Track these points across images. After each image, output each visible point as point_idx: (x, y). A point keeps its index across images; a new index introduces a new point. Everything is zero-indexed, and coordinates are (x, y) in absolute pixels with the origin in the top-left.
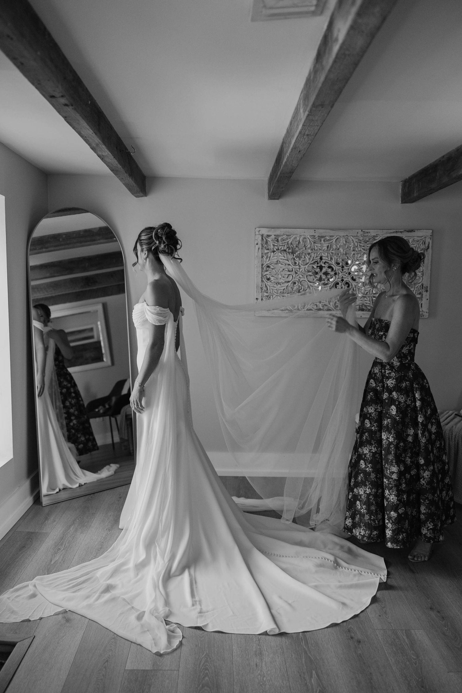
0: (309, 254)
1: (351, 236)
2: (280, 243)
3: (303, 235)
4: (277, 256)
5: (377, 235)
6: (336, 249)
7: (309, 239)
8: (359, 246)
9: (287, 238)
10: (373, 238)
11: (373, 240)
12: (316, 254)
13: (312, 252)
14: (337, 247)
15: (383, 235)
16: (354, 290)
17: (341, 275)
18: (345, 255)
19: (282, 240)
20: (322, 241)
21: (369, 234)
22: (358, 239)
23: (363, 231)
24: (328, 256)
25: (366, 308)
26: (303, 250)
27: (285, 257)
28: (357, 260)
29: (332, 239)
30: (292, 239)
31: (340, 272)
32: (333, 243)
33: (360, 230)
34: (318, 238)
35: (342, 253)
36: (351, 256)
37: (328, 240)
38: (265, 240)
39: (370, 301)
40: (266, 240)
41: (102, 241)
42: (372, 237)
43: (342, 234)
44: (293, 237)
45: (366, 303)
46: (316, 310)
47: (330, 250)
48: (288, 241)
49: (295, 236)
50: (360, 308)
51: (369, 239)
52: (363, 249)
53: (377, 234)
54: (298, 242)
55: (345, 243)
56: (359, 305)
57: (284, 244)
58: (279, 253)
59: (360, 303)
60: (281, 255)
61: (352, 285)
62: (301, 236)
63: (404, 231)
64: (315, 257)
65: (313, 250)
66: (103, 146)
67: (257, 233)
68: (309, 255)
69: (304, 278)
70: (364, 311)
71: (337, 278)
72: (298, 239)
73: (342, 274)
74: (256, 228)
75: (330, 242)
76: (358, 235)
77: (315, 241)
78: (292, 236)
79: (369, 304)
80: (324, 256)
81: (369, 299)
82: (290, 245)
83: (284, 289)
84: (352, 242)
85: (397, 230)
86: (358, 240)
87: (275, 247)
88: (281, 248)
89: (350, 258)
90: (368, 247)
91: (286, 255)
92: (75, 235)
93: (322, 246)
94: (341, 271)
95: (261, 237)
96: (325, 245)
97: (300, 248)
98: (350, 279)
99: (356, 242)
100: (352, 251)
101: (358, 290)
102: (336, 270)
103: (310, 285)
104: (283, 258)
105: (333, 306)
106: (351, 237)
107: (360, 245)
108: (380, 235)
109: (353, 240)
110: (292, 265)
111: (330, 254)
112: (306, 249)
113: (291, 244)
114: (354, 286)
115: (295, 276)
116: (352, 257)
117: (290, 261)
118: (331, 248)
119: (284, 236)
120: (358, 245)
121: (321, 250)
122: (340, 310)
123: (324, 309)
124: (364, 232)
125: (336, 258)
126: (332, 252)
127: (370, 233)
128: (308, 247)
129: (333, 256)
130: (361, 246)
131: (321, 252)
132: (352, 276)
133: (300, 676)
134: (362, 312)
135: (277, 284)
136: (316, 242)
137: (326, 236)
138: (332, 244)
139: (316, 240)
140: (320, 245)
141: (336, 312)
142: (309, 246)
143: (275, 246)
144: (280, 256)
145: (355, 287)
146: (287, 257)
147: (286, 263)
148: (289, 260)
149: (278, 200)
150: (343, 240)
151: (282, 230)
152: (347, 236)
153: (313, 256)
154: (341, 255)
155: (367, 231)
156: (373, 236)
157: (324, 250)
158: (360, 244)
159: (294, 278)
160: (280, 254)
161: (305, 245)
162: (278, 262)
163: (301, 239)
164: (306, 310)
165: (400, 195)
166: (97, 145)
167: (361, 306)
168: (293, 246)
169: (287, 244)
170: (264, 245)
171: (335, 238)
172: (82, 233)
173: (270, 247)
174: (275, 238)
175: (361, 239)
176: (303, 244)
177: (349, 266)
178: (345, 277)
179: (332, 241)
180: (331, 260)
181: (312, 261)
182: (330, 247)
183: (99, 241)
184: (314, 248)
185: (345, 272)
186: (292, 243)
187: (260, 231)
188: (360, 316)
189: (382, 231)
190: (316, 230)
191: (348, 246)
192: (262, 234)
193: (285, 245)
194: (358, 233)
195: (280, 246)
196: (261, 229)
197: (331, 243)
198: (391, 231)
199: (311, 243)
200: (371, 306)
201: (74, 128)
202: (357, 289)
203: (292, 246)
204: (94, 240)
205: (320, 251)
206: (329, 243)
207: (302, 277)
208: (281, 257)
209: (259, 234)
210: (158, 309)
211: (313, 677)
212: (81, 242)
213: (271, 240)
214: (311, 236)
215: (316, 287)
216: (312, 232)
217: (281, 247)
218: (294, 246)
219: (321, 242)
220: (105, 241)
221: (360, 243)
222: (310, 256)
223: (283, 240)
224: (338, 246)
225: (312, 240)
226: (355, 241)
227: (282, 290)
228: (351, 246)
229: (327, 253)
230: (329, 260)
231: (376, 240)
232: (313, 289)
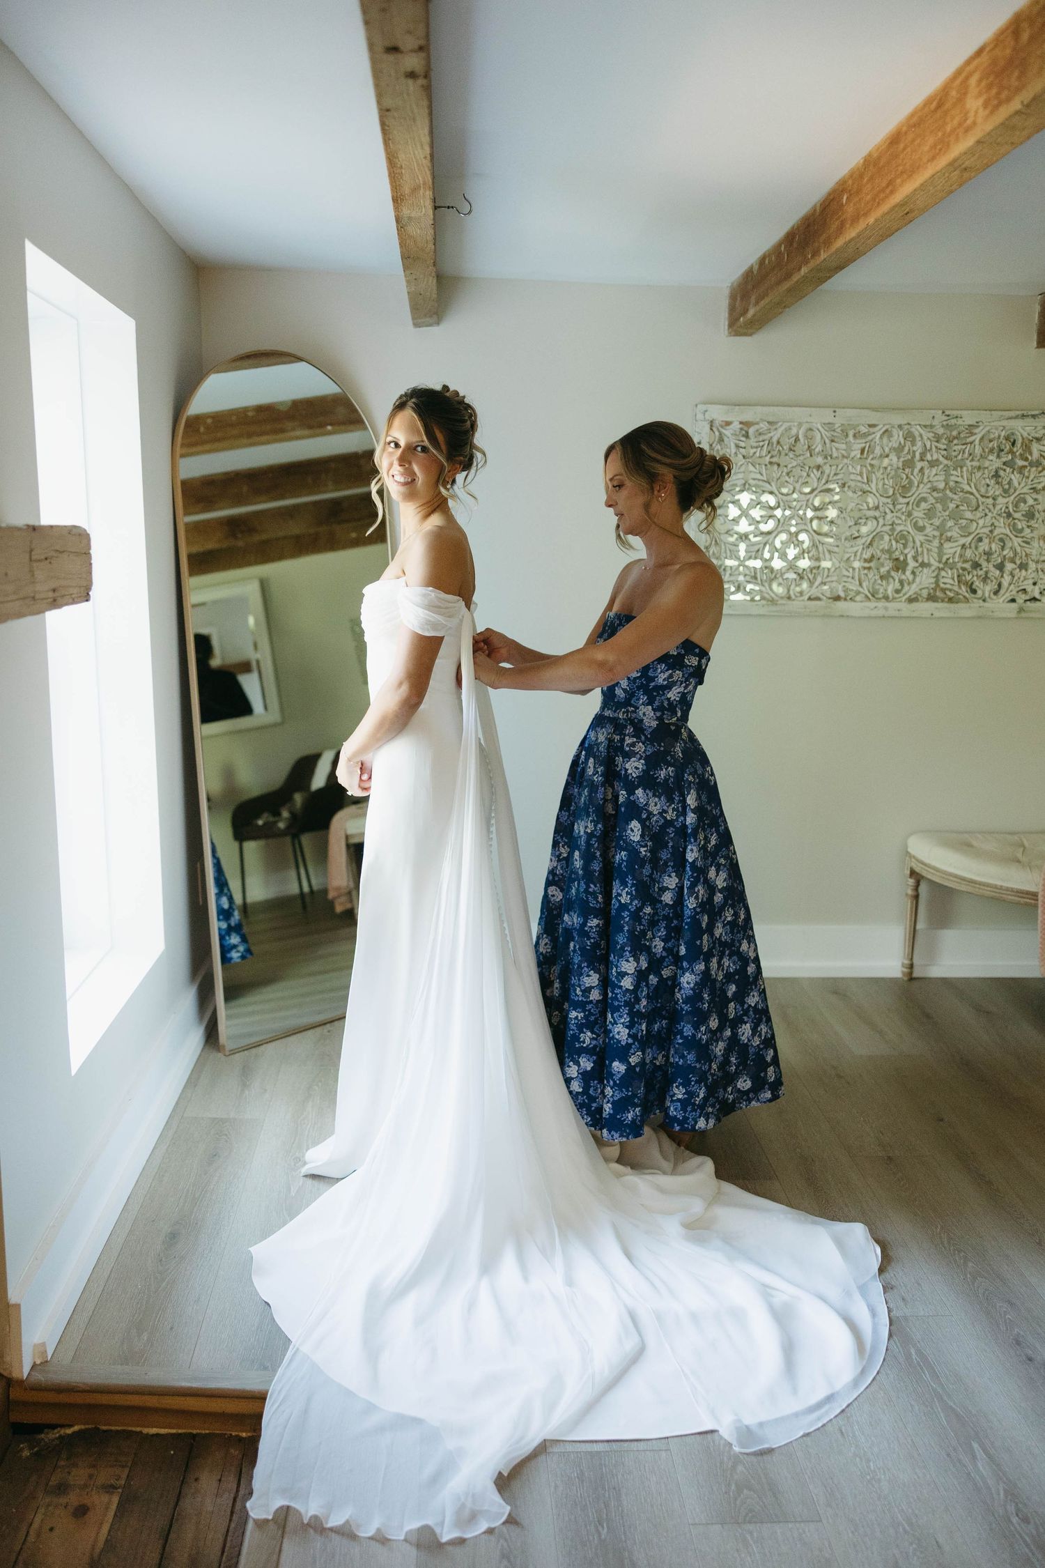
0: (818, 467)
1: (916, 425)
2: (752, 441)
3: (807, 422)
4: (744, 472)
5: (977, 422)
6: (881, 455)
7: (820, 431)
8: (934, 449)
9: (770, 429)
10: (967, 431)
11: (967, 435)
12: (834, 467)
13: (825, 463)
14: (884, 451)
15: (992, 424)
16: (919, 553)
17: (891, 518)
18: (901, 471)
19: (757, 434)
20: (851, 438)
21: (960, 422)
22: (933, 432)
23: (947, 413)
24: (863, 473)
25: (944, 596)
26: (804, 457)
27: (762, 475)
28: (930, 481)
29: (874, 433)
30: (780, 431)
31: (887, 511)
32: (875, 442)
33: (941, 412)
34: (840, 429)
35: (895, 466)
36: (915, 474)
37: (864, 433)
38: (717, 433)
39: (953, 579)
40: (720, 434)
41: (298, 433)
42: (967, 427)
43: (897, 419)
44: (783, 428)
45: (945, 583)
46: (830, 598)
47: (866, 458)
48: (771, 437)
49: (788, 424)
50: (929, 594)
51: (959, 433)
52: (943, 456)
53: (977, 420)
54: (794, 438)
55: (902, 442)
56: (927, 588)
57: (761, 444)
58: (750, 465)
59: (930, 584)
60: (755, 470)
61: (914, 542)
62: (800, 425)
63: (1040, 414)
64: (831, 475)
65: (829, 458)
66: (428, 193)
67: (700, 416)
68: (818, 470)
69: (805, 524)
70: (937, 601)
71: (881, 524)
72: (794, 431)
73: (893, 514)
74: (696, 405)
75: (867, 440)
76: (935, 422)
77: (833, 435)
78: (780, 424)
79: (951, 584)
80: (854, 473)
81: (953, 574)
82: (775, 446)
83: (758, 550)
84: (920, 439)
85: (1025, 413)
86: (933, 435)
87: (741, 449)
88: (755, 453)
89: (912, 477)
90: (955, 451)
91: (766, 469)
92: (234, 418)
93: (849, 449)
94: (890, 509)
95: (709, 426)
96: (857, 445)
97: (797, 453)
98: (909, 526)
99: (928, 438)
100: (919, 461)
101: (928, 554)
102: (878, 506)
103: (819, 542)
104: (759, 476)
105: (869, 591)
106: (918, 426)
107: (936, 447)
108: (985, 424)
109: (921, 435)
110: (777, 493)
111: (866, 466)
112: (811, 456)
113: (778, 442)
114: (918, 544)
115: (784, 520)
116: (918, 474)
117: (773, 484)
118: (870, 453)
119: (762, 425)
120: (933, 447)
121: (847, 458)
122: (883, 600)
123: (848, 598)
124: (948, 416)
125: (882, 477)
126: (873, 462)
127: (961, 418)
128: (817, 450)
129: (874, 473)
130: (940, 449)
131: (846, 464)
132: (914, 520)
133: (948, 1455)
134: (936, 605)
135: (741, 538)
136: (836, 440)
137: (858, 425)
138: (873, 443)
139: (835, 434)
140: (844, 446)
141: (876, 604)
142: (819, 448)
143: (741, 447)
144: (751, 472)
145: (921, 546)
146: (767, 474)
147: (764, 489)
148: (770, 481)
149: (750, 337)
150: (899, 436)
151: (759, 409)
152: (909, 424)
153: (827, 472)
154: (891, 470)
155: (955, 413)
156: (969, 426)
157: (852, 458)
158: (936, 444)
159: (781, 524)
160: (751, 468)
161: (809, 447)
162: (747, 486)
163: (800, 432)
164: (806, 599)
165: (1035, 328)
166: (415, 190)
167: (932, 591)
168: (783, 449)
169: (768, 444)
170: (714, 445)
171: (880, 430)
172: (250, 414)
173: (728, 450)
174: (741, 429)
175: (940, 433)
176: (805, 444)
177: (909, 497)
178: (900, 522)
179: (873, 436)
180: (868, 481)
181: (825, 484)
182: (868, 451)
183: (292, 434)
184: (830, 453)
185: (899, 510)
186: (780, 440)
187: (706, 411)
188: (930, 612)
189: (988, 412)
190: (837, 410)
191: (909, 450)
192: (711, 419)
193: (763, 446)
194: (933, 417)
195: (752, 447)
196: (710, 407)
197: (872, 441)
198: (1013, 414)
199: (825, 442)
200: (955, 591)
201: (386, 141)
202: (925, 551)
203: (781, 448)
204: (282, 431)
205: (845, 461)
206: (866, 443)
207: (801, 522)
208: (753, 476)
209: (705, 420)
210: (433, 594)
211: (978, 1457)
212: (250, 435)
213: (732, 434)
214: (824, 424)
215: (831, 545)
216: (828, 416)
217: (755, 450)
218: (785, 447)
219: (848, 440)
220: (306, 432)
221: (937, 442)
222: (822, 472)
223: (760, 434)
224: (887, 450)
225: (826, 433)
226: (925, 438)
227: (754, 553)
228: (915, 448)
229: (861, 466)
230: (863, 483)
231: (976, 434)
232: (826, 550)
